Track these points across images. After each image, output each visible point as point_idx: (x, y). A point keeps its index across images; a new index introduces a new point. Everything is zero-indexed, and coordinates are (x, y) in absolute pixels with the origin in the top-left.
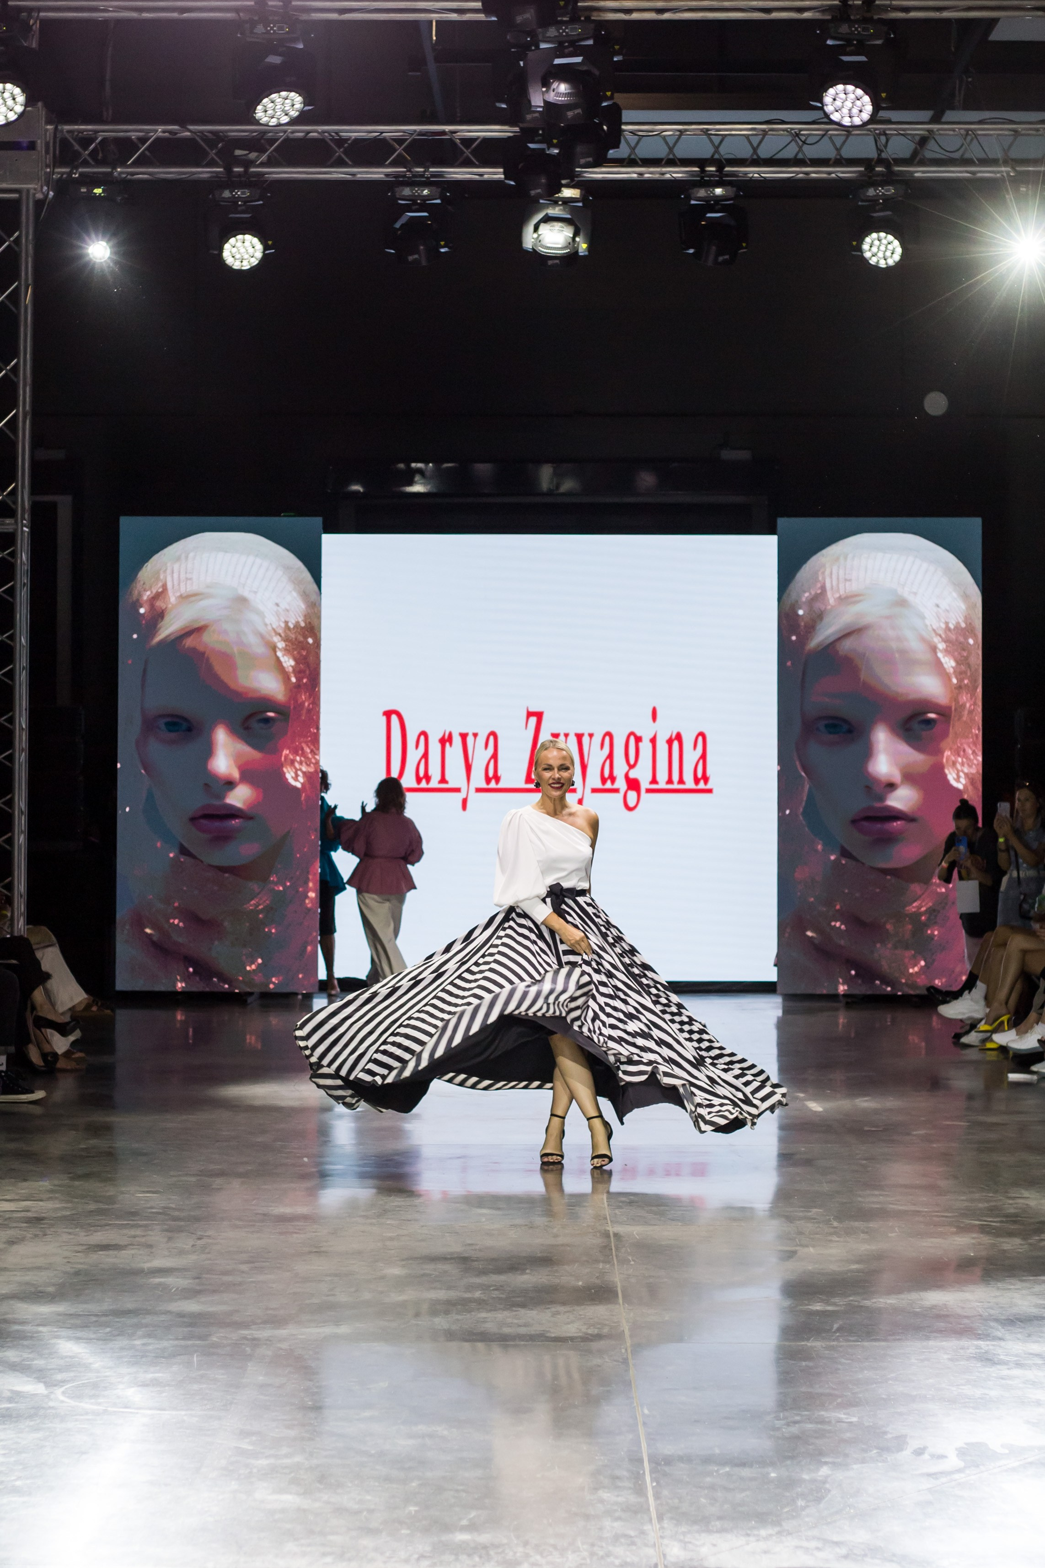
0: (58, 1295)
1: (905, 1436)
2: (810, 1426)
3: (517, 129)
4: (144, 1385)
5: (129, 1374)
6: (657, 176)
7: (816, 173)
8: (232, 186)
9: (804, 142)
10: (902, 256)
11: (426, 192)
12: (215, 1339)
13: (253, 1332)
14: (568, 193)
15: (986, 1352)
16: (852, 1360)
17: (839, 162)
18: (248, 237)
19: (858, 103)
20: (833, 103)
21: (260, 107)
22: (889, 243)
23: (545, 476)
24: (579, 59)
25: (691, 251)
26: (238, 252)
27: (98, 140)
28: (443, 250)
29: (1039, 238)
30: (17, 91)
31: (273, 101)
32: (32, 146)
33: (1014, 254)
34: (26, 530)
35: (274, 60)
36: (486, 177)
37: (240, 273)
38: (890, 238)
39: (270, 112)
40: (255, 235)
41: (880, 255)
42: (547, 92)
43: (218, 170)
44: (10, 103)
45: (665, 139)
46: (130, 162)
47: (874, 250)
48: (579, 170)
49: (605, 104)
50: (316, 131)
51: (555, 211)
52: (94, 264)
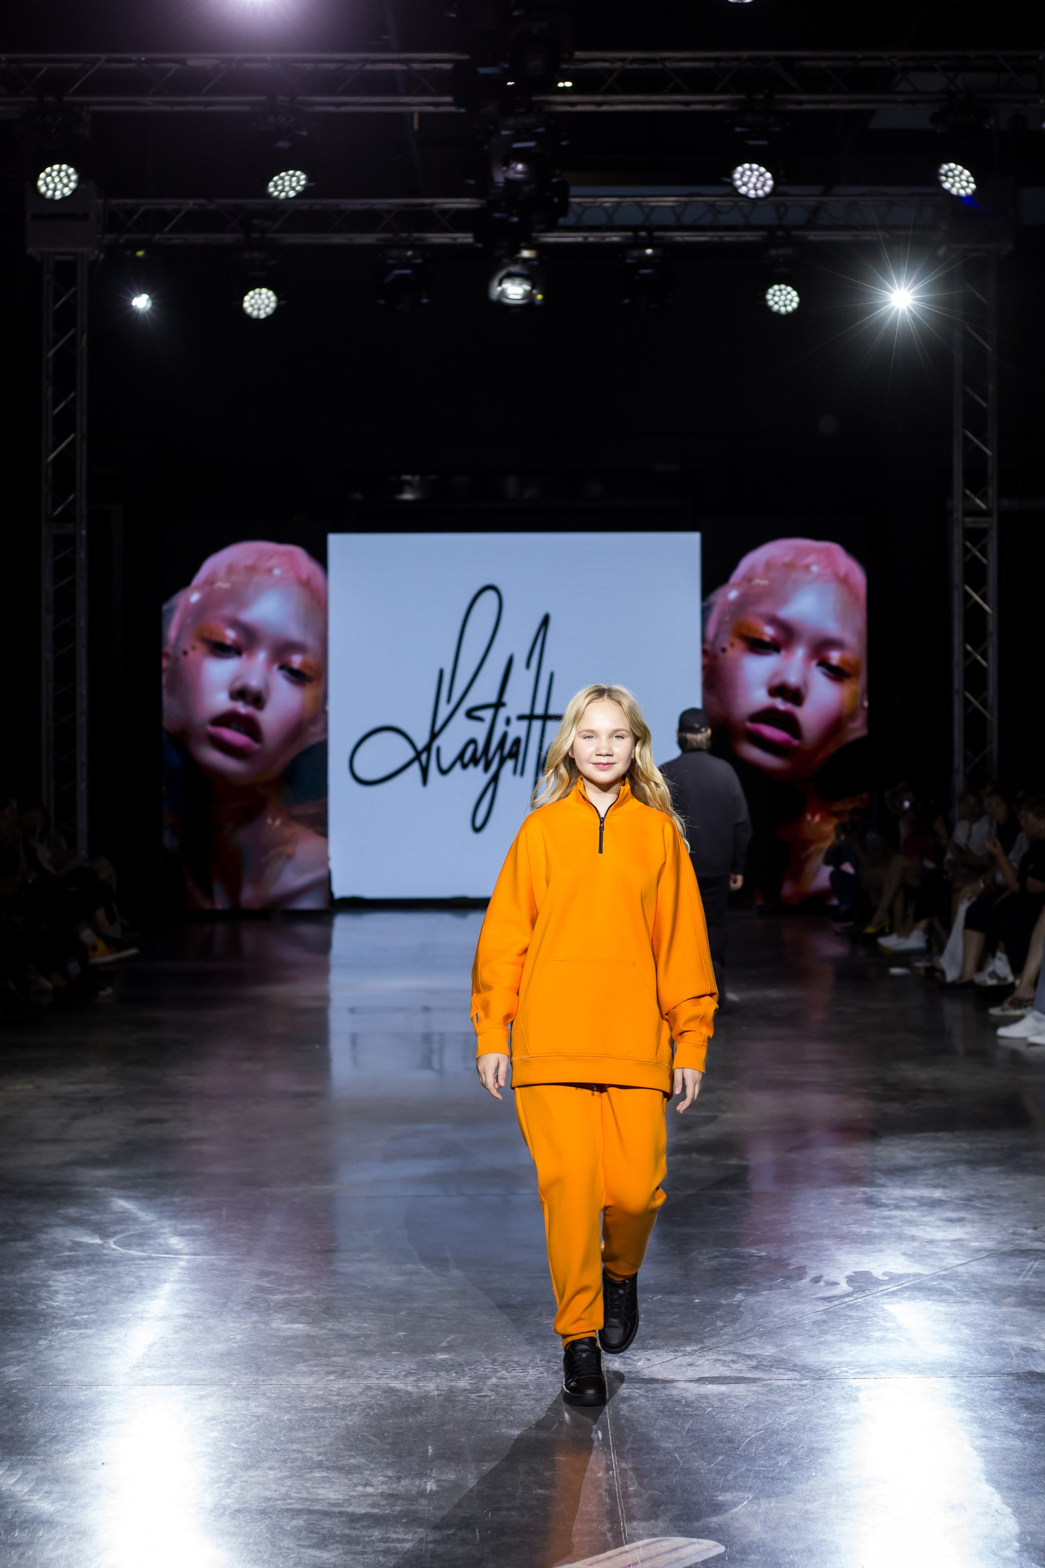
1: (805, 1267)
2: (728, 1260)
3: (483, 201)
4: (184, 1234)
5: (171, 1225)
6: (598, 240)
7: (728, 237)
8: (251, 249)
9: (719, 212)
10: (799, 304)
11: (409, 253)
12: (240, 1196)
14: (526, 254)
17: (747, 228)
18: (264, 290)
19: (762, 179)
20: (741, 179)
21: (271, 184)
22: (789, 293)
23: (512, 485)
24: (532, 144)
25: (627, 301)
26: (256, 303)
27: (141, 211)
28: (425, 301)
29: (910, 289)
30: (71, 170)
31: (282, 178)
32: (85, 217)
33: (890, 302)
34: (84, 532)
35: (283, 144)
36: (460, 241)
37: (257, 320)
38: (789, 289)
39: (280, 188)
40: (269, 288)
41: (781, 303)
42: (507, 170)
43: (240, 235)
44: (65, 180)
45: (605, 209)
46: (167, 229)
47: (776, 299)
48: (534, 235)
49: (555, 180)
50: (319, 203)
51: (515, 269)
52: (138, 313)
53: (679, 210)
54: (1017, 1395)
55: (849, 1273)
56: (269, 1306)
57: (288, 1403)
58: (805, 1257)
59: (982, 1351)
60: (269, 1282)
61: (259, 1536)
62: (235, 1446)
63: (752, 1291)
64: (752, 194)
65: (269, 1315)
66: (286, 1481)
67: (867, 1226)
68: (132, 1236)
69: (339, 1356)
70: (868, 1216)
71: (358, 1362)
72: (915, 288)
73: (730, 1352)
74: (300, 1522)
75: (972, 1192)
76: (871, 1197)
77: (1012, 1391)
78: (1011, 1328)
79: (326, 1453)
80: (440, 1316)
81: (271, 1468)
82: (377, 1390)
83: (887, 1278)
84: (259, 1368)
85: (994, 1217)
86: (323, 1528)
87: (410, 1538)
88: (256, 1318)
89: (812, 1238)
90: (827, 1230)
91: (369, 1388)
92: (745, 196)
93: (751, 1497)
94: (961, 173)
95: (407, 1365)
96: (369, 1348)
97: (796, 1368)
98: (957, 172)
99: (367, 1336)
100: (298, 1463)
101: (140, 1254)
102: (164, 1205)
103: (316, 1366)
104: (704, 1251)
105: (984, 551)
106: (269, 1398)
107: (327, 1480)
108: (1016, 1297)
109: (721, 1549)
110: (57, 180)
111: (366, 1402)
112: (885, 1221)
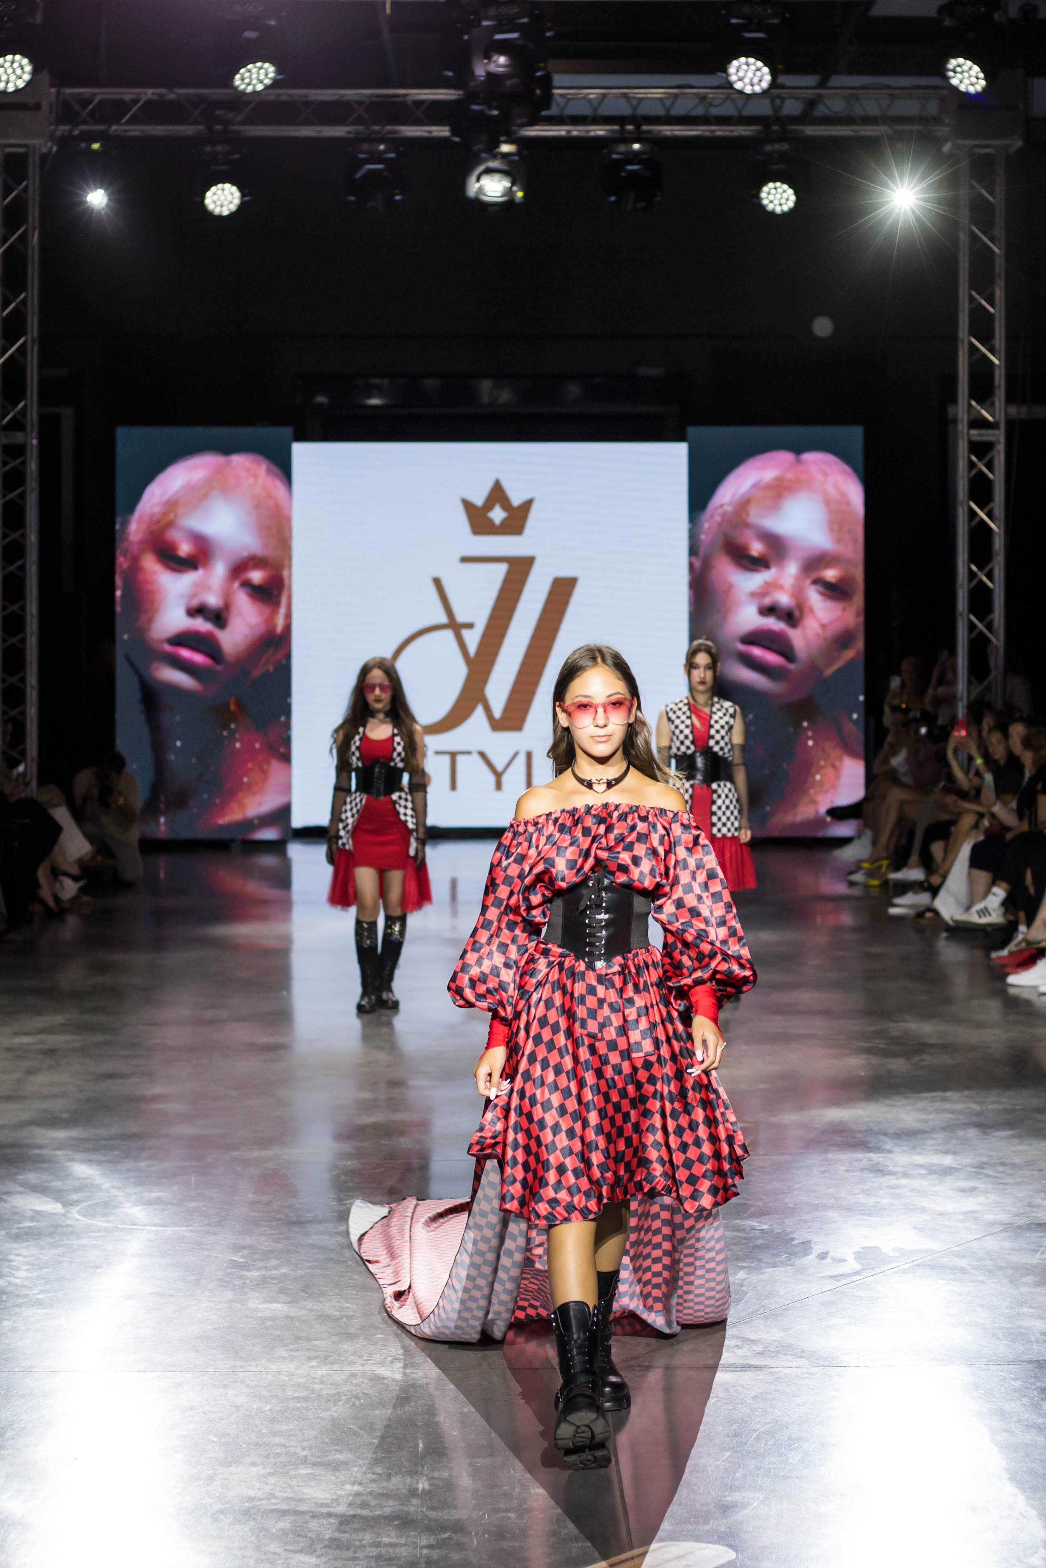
3: (460, 92)
4: (150, 1203)
6: (583, 134)
7: (720, 131)
8: (213, 142)
9: (710, 105)
10: (796, 202)
11: (382, 147)
12: (210, 1160)
14: (506, 148)
17: (741, 122)
18: (227, 186)
19: (758, 74)
20: (736, 74)
21: (238, 77)
22: (785, 191)
23: (486, 388)
24: (515, 35)
25: (613, 199)
26: (219, 199)
27: (96, 101)
28: (398, 198)
29: (913, 188)
30: (25, 61)
31: (249, 71)
32: (37, 107)
33: (892, 201)
34: (35, 442)
35: (251, 35)
36: (435, 134)
37: (220, 218)
38: (785, 187)
39: (247, 81)
40: (233, 184)
41: (776, 202)
42: (489, 62)
43: (202, 127)
44: (19, 72)
45: (590, 101)
46: (124, 120)
47: (771, 197)
48: (514, 128)
49: (539, 74)
50: (286, 94)
51: (494, 164)
52: (93, 210)
53: (668, 103)
54: (1038, 1384)
55: (857, 1248)
57: (268, 1391)
58: (809, 1230)
59: (1000, 1336)
60: (243, 1257)
61: (244, 1541)
62: (215, 1439)
63: (755, 1269)
64: (748, 90)
65: (245, 1293)
66: (269, 1478)
67: (875, 1196)
68: (97, 1204)
69: (321, 1339)
70: (876, 1185)
71: (341, 1346)
72: (919, 187)
73: (734, 1337)
74: (285, 1524)
75: (984, 1159)
76: (878, 1163)
77: (1032, 1380)
78: (1030, 1310)
79: (310, 1448)
81: (253, 1464)
82: (362, 1377)
83: (897, 1254)
84: (237, 1353)
85: (1009, 1187)
86: (311, 1531)
87: (403, 1542)
88: (232, 1297)
89: (816, 1210)
90: (832, 1201)
91: (353, 1375)
92: (741, 92)
93: (761, 1498)
94: (970, 69)
95: (393, 1350)
96: (352, 1330)
97: (804, 1355)
98: (965, 68)
99: (350, 1318)
100: (282, 1459)
101: (107, 1225)
102: (129, 1170)
103: (297, 1350)
105: (990, 466)
106: (248, 1386)
107: (312, 1476)
108: (1035, 1276)
109: (731, 1555)
110: (10, 71)
111: (351, 1391)
112: (893, 1191)
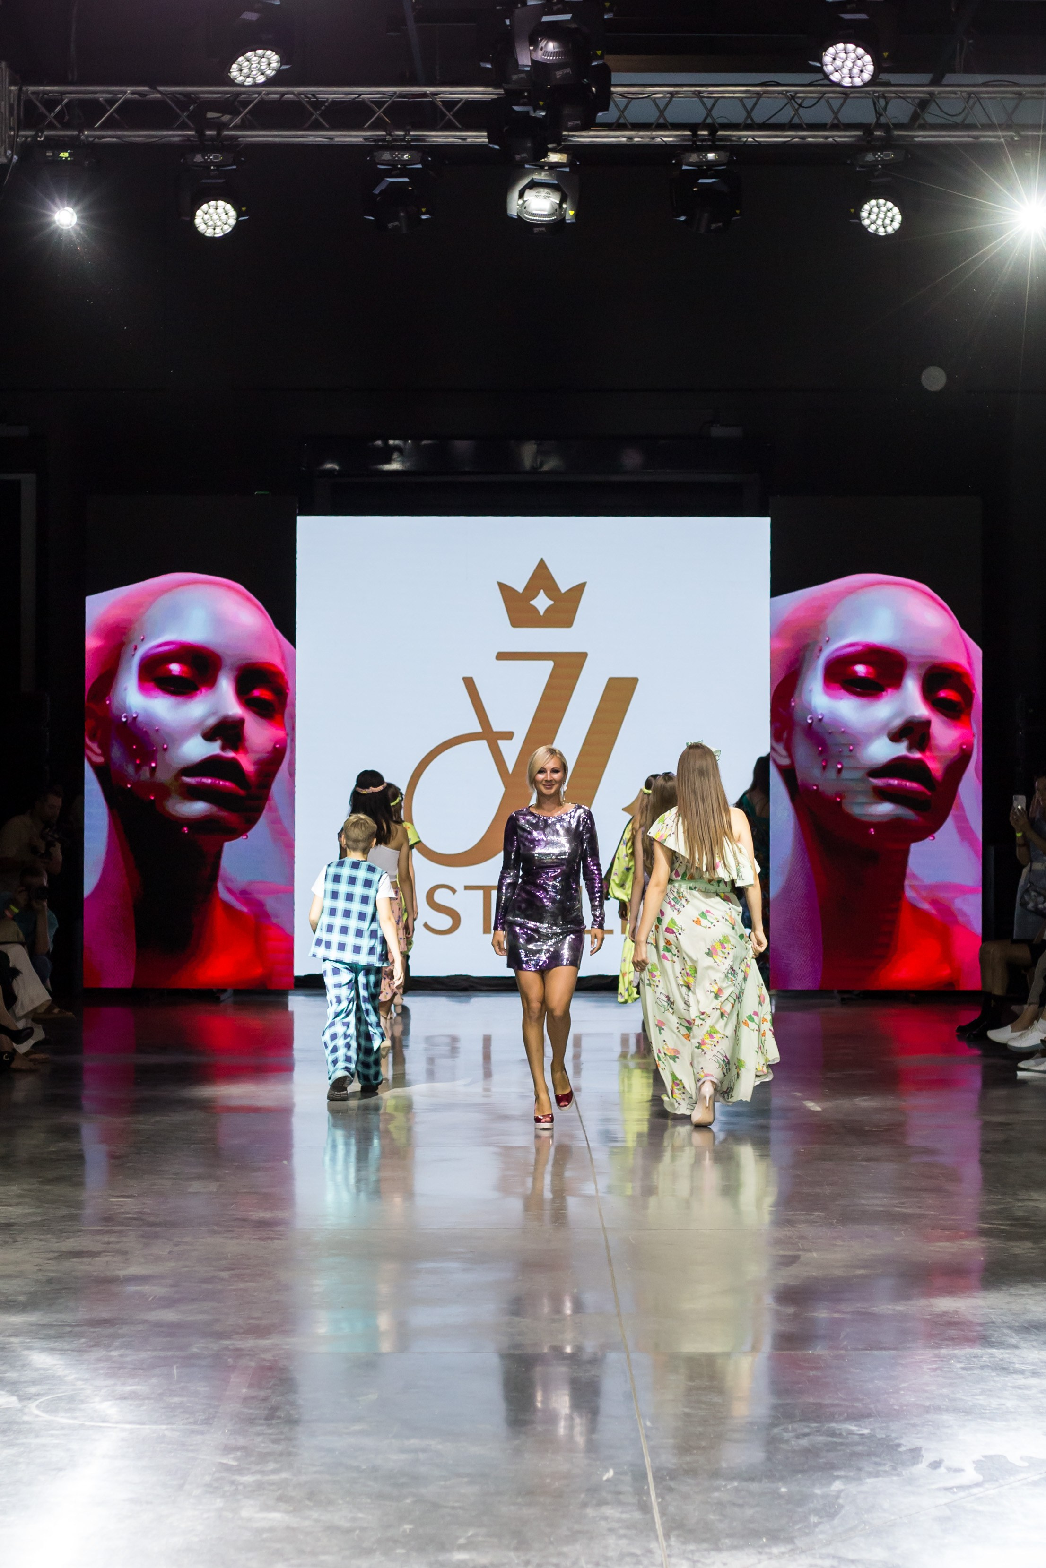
0: (29, 1304)
1: (921, 1448)
2: (821, 1439)
3: (501, 91)
4: (123, 1398)
5: (106, 1386)
6: (647, 141)
7: (813, 138)
8: (204, 150)
9: (800, 105)
10: (902, 224)
11: (406, 157)
12: (195, 1350)
13: (235, 1342)
14: (554, 158)
15: (1002, 1360)
16: (862, 1369)
17: (836, 126)
18: (221, 203)
19: (859, 63)
20: (833, 63)
21: (234, 66)
22: (889, 210)
23: (528, 453)
24: (568, 17)
25: (683, 218)
26: (211, 219)
27: (65, 101)
28: (425, 217)
31: (248, 60)
33: (1018, 223)
35: (250, 16)
36: (470, 141)
37: (212, 240)
38: (890, 205)
39: (245, 71)
40: (228, 201)
41: (879, 223)
42: (535, 50)
43: (190, 133)
45: (656, 102)
46: (98, 124)
47: (873, 217)
48: (565, 133)
49: (594, 64)
50: (292, 92)
51: (541, 176)
52: (62, 230)
53: (749, 104)
55: (977, 1457)
56: (236, 1489)
58: (919, 1435)
60: (235, 1459)
63: (854, 1479)
64: (847, 82)
65: (237, 1501)
67: (999, 1397)
68: (60, 1398)
69: (329, 1554)
70: (999, 1385)
73: (828, 1556)
80: (457, 1504)
83: (1026, 1464)
88: (221, 1505)
89: (928, 1412)
90: (946, 1403)
92: (838, 85)
96: (367, 1544)
99: (363, 1529)
101: (71, 1421)
102: (99, 1360)
104: (790, 1427)
112: (1020, 1391)
